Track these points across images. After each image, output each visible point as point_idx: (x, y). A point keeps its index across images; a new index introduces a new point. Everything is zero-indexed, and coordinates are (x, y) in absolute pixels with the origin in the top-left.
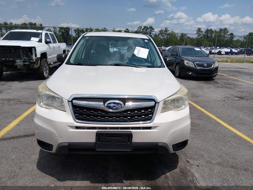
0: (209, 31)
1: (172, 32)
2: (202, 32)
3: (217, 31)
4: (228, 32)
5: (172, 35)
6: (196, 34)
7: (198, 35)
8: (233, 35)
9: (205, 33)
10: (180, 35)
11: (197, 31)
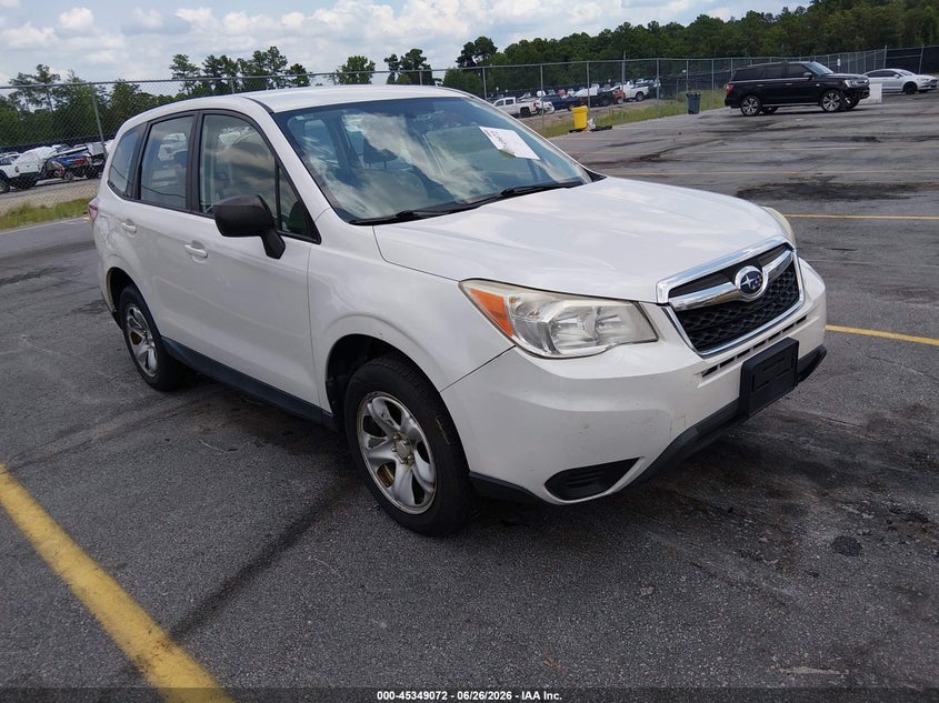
0: (219, 62)
1: (75, 80)
2: (193, 69)
3: (246, 60)
4: (285, 63)
5: (78, 94)
6: (174, 79)
7: (182, 83)
8: (304, 71)
9: (206, 71)
10: (110, 89)
11: (173, 68)
